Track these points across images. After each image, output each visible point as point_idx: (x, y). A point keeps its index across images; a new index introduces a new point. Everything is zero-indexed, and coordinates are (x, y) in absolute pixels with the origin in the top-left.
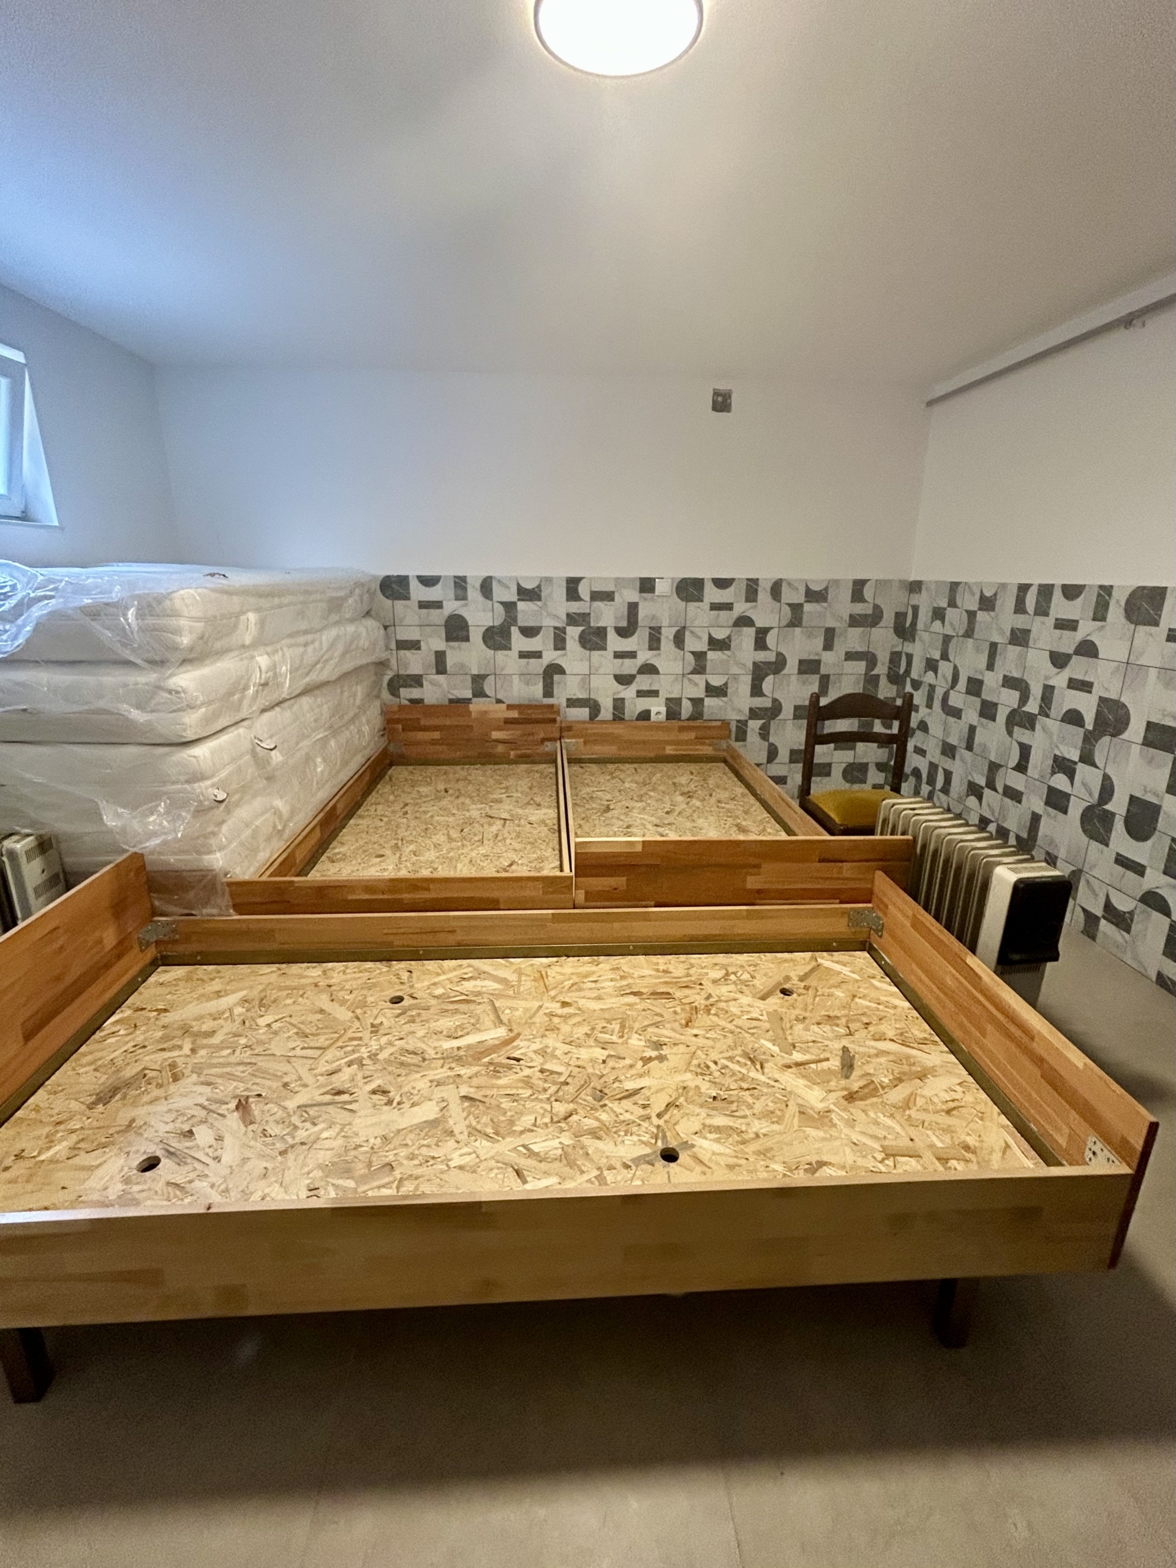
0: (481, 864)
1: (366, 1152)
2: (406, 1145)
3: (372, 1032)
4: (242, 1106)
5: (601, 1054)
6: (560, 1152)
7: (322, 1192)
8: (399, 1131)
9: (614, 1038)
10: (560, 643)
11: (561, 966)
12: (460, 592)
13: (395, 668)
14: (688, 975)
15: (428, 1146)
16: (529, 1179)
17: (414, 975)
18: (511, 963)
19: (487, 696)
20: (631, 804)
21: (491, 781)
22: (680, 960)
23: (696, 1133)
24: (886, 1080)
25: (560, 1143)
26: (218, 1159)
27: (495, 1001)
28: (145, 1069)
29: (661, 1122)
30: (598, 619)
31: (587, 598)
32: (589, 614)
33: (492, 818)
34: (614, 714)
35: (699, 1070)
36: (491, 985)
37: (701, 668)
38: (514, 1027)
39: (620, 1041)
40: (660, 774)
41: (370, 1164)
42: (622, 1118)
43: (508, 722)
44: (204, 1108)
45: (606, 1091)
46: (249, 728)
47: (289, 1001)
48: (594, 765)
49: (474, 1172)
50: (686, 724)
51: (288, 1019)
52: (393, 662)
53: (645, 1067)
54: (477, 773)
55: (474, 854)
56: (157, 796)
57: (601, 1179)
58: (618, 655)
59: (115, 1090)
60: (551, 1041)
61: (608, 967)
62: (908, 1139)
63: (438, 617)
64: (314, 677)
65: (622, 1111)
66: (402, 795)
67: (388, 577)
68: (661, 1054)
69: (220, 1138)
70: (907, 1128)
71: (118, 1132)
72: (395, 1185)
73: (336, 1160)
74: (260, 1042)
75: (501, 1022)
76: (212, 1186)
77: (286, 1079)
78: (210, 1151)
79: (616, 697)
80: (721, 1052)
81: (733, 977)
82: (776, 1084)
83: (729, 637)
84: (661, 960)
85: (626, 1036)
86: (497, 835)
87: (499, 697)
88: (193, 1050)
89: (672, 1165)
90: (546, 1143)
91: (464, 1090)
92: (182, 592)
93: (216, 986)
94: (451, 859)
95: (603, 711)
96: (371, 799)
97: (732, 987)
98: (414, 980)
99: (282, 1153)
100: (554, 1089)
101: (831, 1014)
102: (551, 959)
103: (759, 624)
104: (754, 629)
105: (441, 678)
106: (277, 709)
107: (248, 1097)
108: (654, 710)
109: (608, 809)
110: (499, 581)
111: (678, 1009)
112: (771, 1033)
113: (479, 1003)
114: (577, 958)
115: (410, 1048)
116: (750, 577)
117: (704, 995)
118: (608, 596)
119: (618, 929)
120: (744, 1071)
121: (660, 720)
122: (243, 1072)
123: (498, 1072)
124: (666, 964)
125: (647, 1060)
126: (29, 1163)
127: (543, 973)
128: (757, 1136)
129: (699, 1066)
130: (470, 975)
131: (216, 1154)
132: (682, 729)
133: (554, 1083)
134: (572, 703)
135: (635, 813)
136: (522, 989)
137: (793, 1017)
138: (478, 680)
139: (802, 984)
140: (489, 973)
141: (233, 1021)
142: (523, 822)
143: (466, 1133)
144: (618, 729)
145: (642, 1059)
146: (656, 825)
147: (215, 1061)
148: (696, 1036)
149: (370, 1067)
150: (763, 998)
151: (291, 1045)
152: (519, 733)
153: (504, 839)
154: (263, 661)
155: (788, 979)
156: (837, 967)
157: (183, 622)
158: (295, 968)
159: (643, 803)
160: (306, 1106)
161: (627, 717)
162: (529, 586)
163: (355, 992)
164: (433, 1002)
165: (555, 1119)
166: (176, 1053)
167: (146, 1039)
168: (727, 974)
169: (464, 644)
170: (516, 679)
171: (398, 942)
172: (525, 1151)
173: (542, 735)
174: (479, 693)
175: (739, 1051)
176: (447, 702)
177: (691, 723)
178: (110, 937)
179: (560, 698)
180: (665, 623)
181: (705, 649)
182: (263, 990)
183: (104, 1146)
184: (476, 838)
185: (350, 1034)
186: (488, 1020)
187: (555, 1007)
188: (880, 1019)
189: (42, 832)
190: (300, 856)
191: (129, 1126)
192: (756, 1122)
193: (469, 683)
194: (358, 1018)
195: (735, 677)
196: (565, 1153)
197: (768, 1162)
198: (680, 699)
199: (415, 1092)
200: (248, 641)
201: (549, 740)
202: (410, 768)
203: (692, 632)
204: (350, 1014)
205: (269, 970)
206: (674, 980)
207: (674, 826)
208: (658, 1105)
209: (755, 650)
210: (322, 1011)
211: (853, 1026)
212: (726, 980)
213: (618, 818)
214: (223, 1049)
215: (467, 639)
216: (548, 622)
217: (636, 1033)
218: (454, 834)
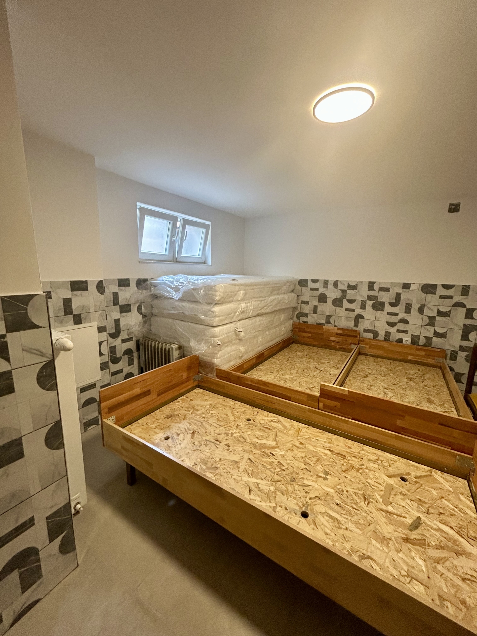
0: (303, 384)
1: (213, 461)
2: (225, 464)
3: (236, 427)
4: (193, 433)
5: (303, 466)
6: (267, 491)
7: (197, 466)
8: (225, 459)
9: (312, 463)
10: (363, 306)
11: (308, 429)
12: (325, 285)
13: (300, 310)
14: (359, 453)
15: (230, 468)
16: (252, 494)
17: (259, 414)
18: (292, 422)
19: (331, 324)
20: (378, 376)
21: (325, 355)
22: (359, 445)
23: (321, 513)
24: (434, 544)
25: (269, 489)
26: (180, 444)
27: (278, 433)
28: (180, 414)
29: (309, 501)
30: (381, 298)
31: (377, 290)
32: (378, 296)
33: (317, 368)
34: (385, 338)
35: (338, 491)
36: (280, 426)
37: (432, 323)
38: (279, 444)
39: (313, 465)
40: (400, 367)
41: (212, 465)
42: (296, 492)
43: (337, 334)
44: (185, 429)
45: (296, 480)
46: (235, 324)
47: (221, 409)
48: (372, 357)
49: (238, 483)
50: (422, 347)
51: (217, 414)
52: (299, 308)
53: (317, 479)
54: (321, 351)
55: (302, 380)
56: (202, 340)
57: (274, 508)
58: (389, 314)
59: (171, 416)
60: (289, 454)
61: (326, 437)
62: (427, 576)
63: (317, 294)
64: (263, 311)
65: (297, 489)
66: (291, 354)
67: (301, 279)
68: (326, 477)
69: (184, 439)
70: (430, 571)
71: (166, 427)
72: (215, 474)
73: (205, 459)
74: (208, 418)
75: (276, 440)
76: (175, 451)
77: (207, 431)
78: (180, 441)
79: (386, 331)
80: (353, 489)
81: (380, 462)
82: (370, 514)
83: (450, 311)
84: (350, 443)
85: (317, 464)
86: (315, 376)
87: (336, 324)
88: (192, 413)
89: (303, 518)
90: (265, 485)
91: (251, 457)
92: (219, 285)
93: (207, 398)
94: (293, 380)
95: (380, 336)
96: (280, 353)
97: (377, 466)
98: (257, 416)
99: (195, 450)
100: (279, 470)
101: (422, 499)
102: (306, 426)
103: (468, 306)
104: (465, 309)
105: (315, 315)
106: (247, 320)
107: (196, 431)
108: (405, 339)
109: (367, 376)
110: (341, 282)
111: (345, 464)
112: (383, 492)
113: (273, 431)
114: (316, 429)
115: (244, 436)
116: (464, 284)
117: (361, 463)
118: (387, 290)
119: (334, 423)
120: (358, 501)
121: (407, 344)
122: (199, 424)
123: (264, 456)
124: (352, 444)
125: (318, 476)
126: (147, 426)
127: (300, 430)
128: (346, 529)
129: (339, 489)
130: (275, 421)
131: (181, 443)
132: (417, 349)
133: (280, 468)
134: (366, 331)
135: (378, 381)
136: (289, 432)
137: (400, 491)
138: (328, 318)
139: (415, 480)
140: (282, 422)
141: (205, 409)
142: (328, 373)
143: (243, 470)
144: (385, 344)
145: (317, 475)
146: (385, 388)
147: (194, 418)
148: (346, 477)
149: (230, 437)
150: (389, 476)
151: (214, 422)
152: (341, 339)
153: (316, 378)
154: (243, 305)
155: (409, 474)
156: (442, 480)
157: (218, 293)
158: (228, 400)
159: (385, 378)
160: (207, 440)
161: (391, 340)
162: (353, 284)
163: (239, 413)
164: (259, 425)
165: (273, 480)
166: (188, 412)
167: (184, 406)
168: (378, 460)
169: (325, 304)
170: (343, 318)
171: (258, 401)
172: (256, 485)
173: (350, 341)
174: (328, 322)
175: (361, 492)
176: (316, 324)
177: (424, 348)
178: (185, 376)
179: (361, 328)
180: (414, 302)
181: (435, 316)
182: (217, 403)
183: (162, 429)
184: (306, 375)
185: (230, 425)
186: (272, 437)
187: (297, 444)
188: (451, 515)
189: (180, 344)
190: (245, 366)
191: (168, 427)
192: (350, 523)
193: (325, 318)
194: (235, 421)
195: (452, 330)
196: (268, 493)
197: (345, 542)
198: (419, 336)
199: (237, 450)
200: (239, 299)
201: (353, 344)
202: (299, 345)
203: (428, 307)
204: (234, 419)
205: (221, 398)
206: (351, 452)
207: (394, 391)
208: (312, 495)
209: (465, 318)
210: (227, 415)
211: (431, 511)
212: (375, 461)
213: (369, 381)
214: (198, 415)
215: (326, 302)
216: (359, 298)
217: (321, 465)
218: (300, 371)
